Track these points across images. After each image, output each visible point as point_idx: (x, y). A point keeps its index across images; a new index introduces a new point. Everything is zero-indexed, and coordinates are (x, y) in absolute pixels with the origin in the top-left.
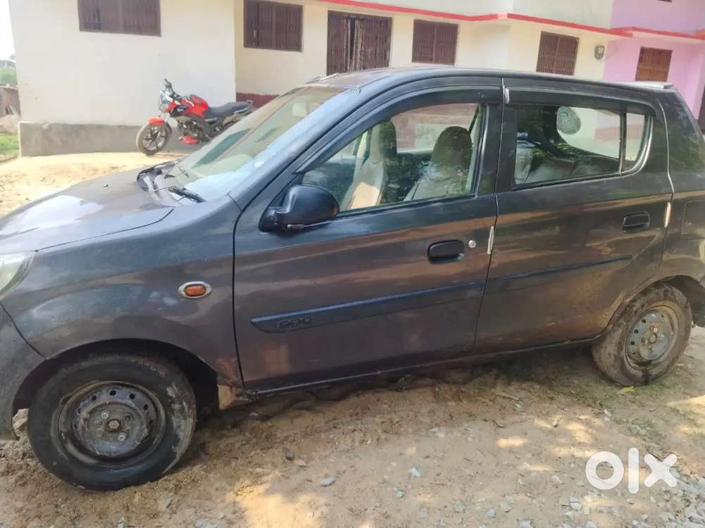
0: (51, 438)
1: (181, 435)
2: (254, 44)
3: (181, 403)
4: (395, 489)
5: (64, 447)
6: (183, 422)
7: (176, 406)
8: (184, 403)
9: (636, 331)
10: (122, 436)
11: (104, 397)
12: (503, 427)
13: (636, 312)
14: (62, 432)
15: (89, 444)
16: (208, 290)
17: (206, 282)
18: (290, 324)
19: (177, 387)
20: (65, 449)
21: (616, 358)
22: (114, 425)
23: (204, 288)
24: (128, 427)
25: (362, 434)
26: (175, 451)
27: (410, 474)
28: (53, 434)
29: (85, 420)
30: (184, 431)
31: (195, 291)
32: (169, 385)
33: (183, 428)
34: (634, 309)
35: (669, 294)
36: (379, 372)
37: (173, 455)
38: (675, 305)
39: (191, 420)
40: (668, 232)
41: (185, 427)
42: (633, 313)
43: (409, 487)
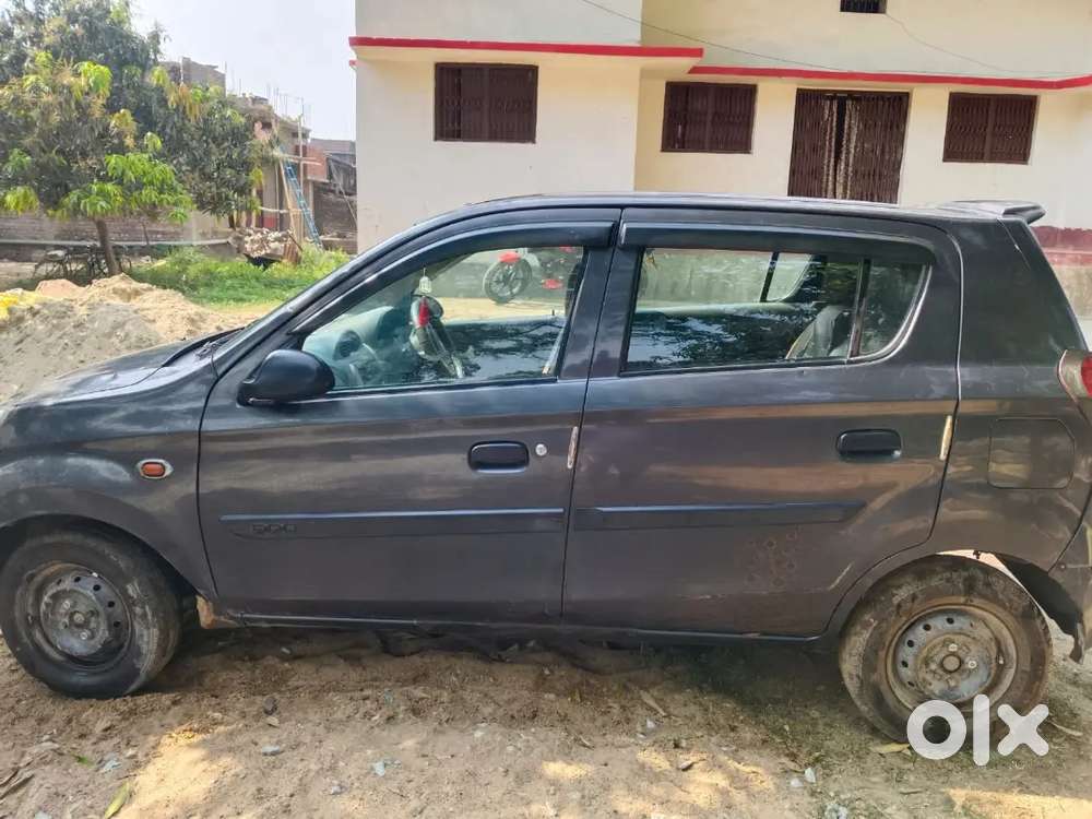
0: (15, 618)
1: (144, 648)
2: (677, 146)
3: (143, 608)
4: (336, 782)
5: (30, 634)
6: (145, 632)
7: (138, 610)
8: (147, 608)
9: (911, 644)
10: (85, 634)
11: (68, 584)
12: (588, 747)
13: (899, 606)
14: (29, 614)
15: (52, 634)
16: (169, 471)
17: (168, 460)
18: (266, 529)
19: (139, 586)
20: (30, 635)
21: (862, 683)
22: (79, 618)
23: (164, 468)
24: (93, 625)
25: (375, 706)
26: (138, 666)
27: (372, 769)
28: (17, 614)
29: (47, 605)
30: (148, 643)
31: (152, 470)
32: (129, 580)
33: (146, 639)
34: (896, 600)
35: (980, 585)
36: (415, 622)
37: (136, 673)
38: (1001, 610)
39: (155, 632)
40: (951, 470)
41: (148, 640)
42: (894, 609)
43: (356, 784)
